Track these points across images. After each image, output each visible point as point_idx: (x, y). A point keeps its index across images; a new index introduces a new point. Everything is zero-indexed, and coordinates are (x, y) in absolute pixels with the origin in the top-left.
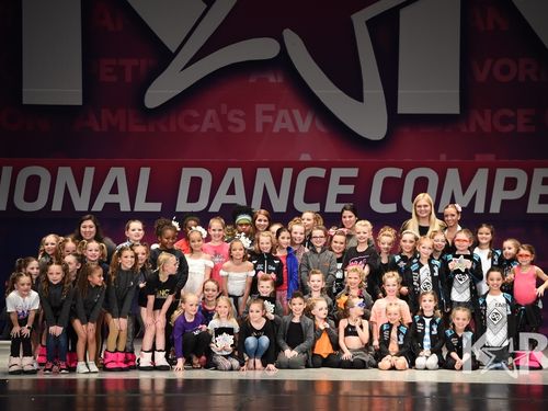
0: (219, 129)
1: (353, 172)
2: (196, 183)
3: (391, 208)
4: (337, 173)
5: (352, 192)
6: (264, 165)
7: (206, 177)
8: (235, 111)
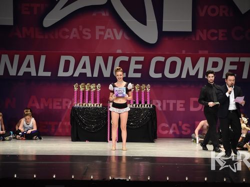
0: (78, 38)
1: (141, 59)
2: (67, 63)
3: (159, 76)
4: (134, 59)
5: (141, 68)
6: (99, 55)
7: (72, 60)
8: (86, 29)
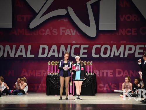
1: (87, 46)
2: (44, 49)
3: (98, 56)
5: (87, 52)
6: (62, 44)
8: (55, 29)
